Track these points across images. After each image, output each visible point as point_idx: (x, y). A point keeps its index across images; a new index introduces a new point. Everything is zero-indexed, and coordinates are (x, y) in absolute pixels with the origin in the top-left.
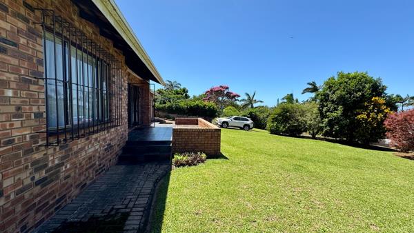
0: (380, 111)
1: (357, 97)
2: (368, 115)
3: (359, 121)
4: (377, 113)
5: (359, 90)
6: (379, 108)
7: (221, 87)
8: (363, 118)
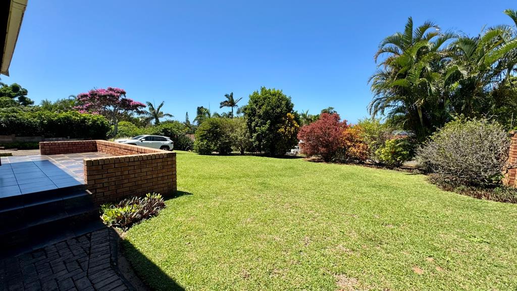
0: (292, 125)
1: (277, 113)
2: (285, 129)
3: (279, 134)
4: (291, 127)
5: (278, 107)
6: (292, 123)
7: (111, 89)
8: (282, 132)
